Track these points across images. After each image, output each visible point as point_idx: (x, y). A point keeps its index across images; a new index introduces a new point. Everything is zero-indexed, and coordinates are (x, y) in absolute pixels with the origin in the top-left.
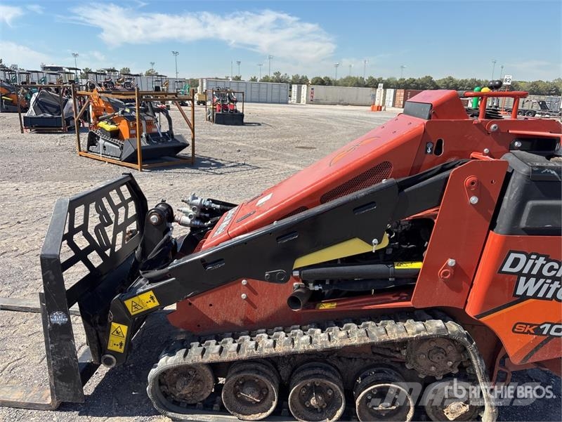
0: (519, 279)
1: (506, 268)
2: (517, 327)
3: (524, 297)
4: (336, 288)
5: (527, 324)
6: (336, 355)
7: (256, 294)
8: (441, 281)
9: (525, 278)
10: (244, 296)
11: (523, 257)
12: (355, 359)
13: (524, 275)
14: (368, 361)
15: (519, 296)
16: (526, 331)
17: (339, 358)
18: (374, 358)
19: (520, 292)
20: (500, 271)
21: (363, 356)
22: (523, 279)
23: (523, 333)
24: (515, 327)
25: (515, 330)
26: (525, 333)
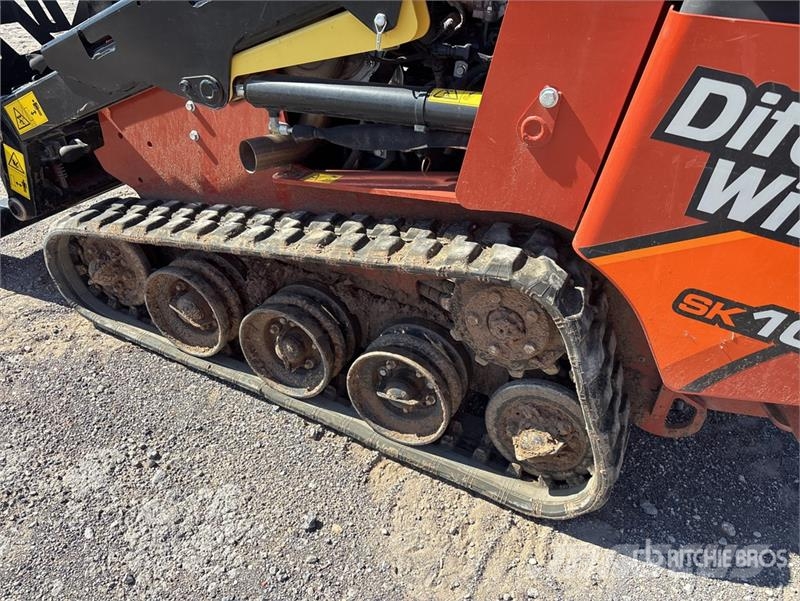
0: (712, 164)
1: (679, 126)
2: (688, 299)
3: (720, 222)
4: (321, 137)
5: (715, 299)
6: (348, 282)
7: (214, 135)
8: (523, 147)
9: (731, 164)
10: (193, 134)
11: (736, 96)
12: (385, 299)
13: (731, 155)
14: (406, 309)
15: (703, 215)
16: (710, 316)
17: (354, 290)
18: (420, 307)
19: (710, 203)
20: (660, 134)
21: (400, 297)
22: (724, 167)
23: (702, 318)
24: (680, 299)
25: (682, 306)
26: (708, 321)
